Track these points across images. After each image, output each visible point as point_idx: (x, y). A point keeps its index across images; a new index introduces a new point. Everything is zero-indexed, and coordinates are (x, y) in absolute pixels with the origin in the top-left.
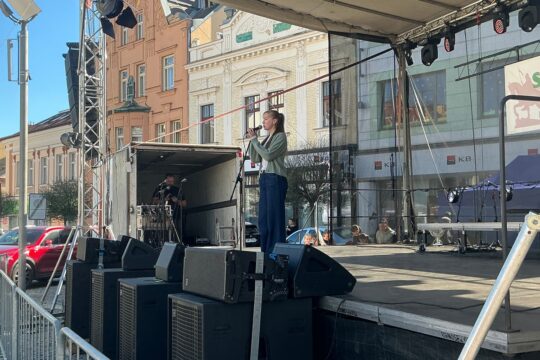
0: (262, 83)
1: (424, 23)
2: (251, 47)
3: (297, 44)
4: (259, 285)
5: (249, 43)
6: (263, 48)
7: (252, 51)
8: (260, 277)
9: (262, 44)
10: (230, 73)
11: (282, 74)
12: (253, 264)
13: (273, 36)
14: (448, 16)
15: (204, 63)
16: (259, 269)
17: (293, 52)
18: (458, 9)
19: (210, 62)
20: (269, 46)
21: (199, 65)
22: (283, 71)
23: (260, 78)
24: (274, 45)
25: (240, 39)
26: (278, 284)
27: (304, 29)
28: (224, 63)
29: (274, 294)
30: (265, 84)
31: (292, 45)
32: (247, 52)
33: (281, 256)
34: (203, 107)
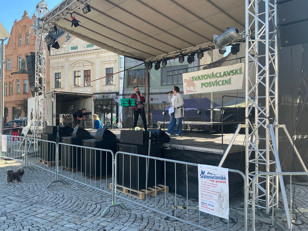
0: (82, 66)
1: (155, 56)
2: (77, 52)
3: (96, 53)
4: (150, 140)
5: (76, 50)
6: (83, 53)
7: (78, 54)
8: (150, 138)
9: (82, 51)
10: (68, 61)
11: (90, 64)
12: (149, 135)
13: (86, 49)
14: (164, 55)
15: (57, 56)
16: (150, 136)
17: (94, 56)
18: (168, 53)
19: (59, 56)
20: (85, 53)
21: (55, 57)
22: (90, 63)
23: (81, 64)
24: (87, 52)
25: (72, 48)
26: (154, 140)
27: (99, 48)
28: (65, 57)
29: (153, 143)
30: (83, 67)
31: (94, 53)
32: (76, 54)
33: (155, 132)
34: (56, 74)
